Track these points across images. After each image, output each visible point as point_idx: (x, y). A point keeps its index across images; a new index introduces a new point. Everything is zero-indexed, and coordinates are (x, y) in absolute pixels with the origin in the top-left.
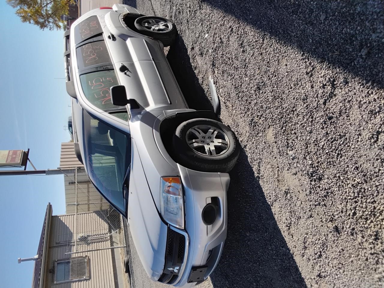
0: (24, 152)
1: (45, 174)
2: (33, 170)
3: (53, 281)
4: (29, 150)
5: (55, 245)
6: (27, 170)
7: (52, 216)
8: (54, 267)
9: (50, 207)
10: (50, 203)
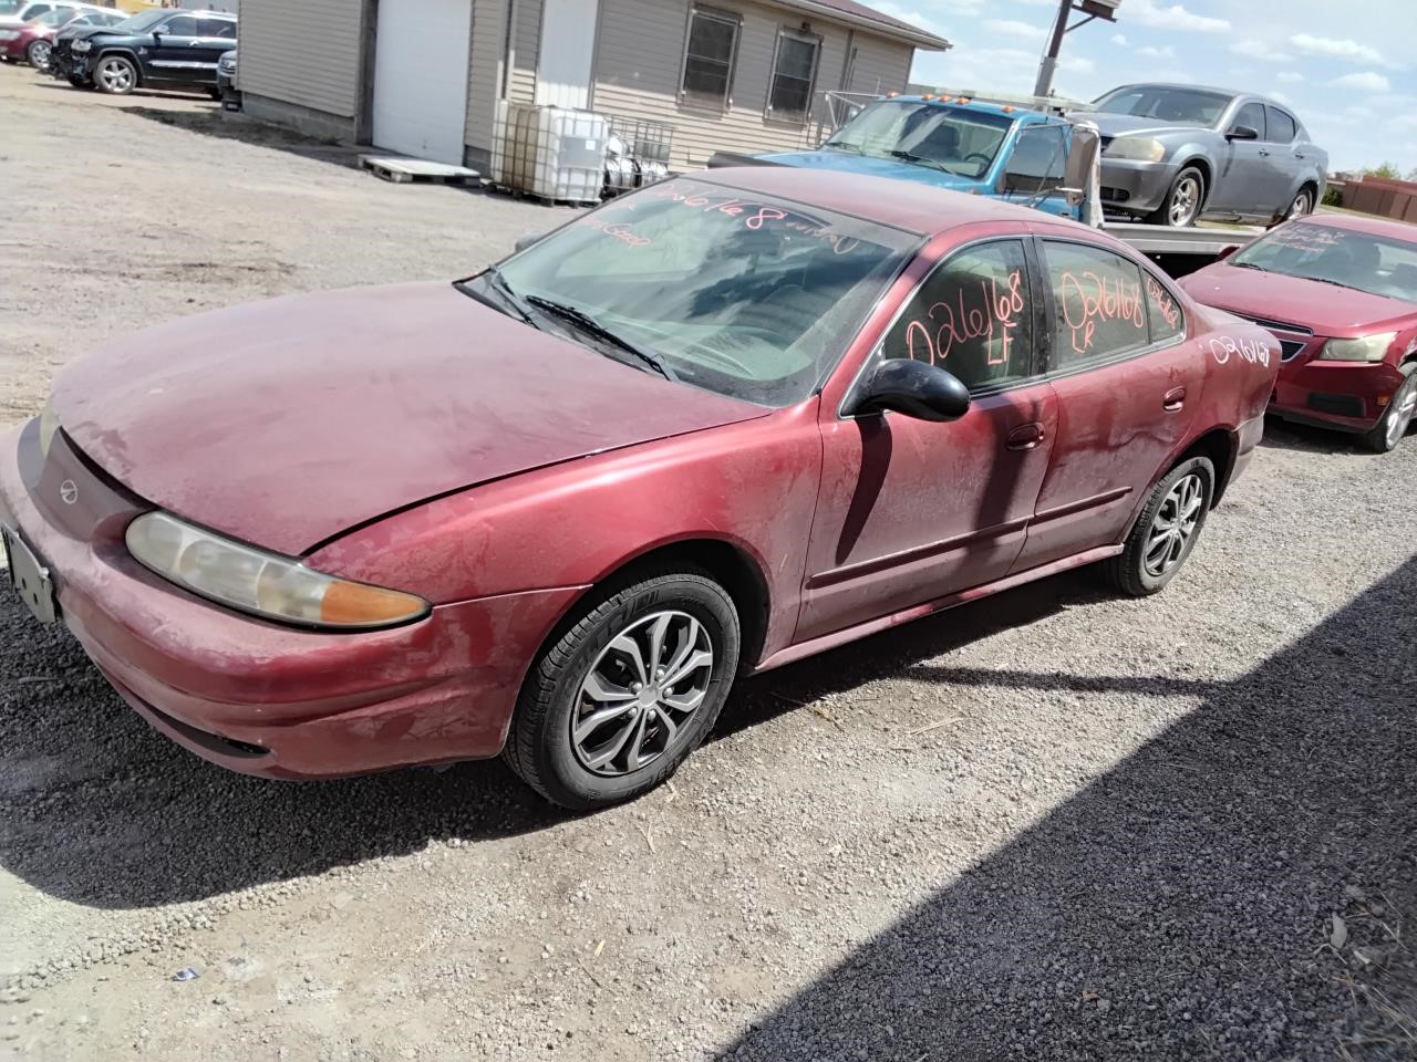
0: (1111, 10)
1: (1047, 54)
2: (1068, 26)
3: (786, 28)
4: (1114, 20)
5: (853, 46)
6: (1072, 11)
7: (913, 48)
8: (813, 35)
9: (938, 45)
10: (950, 47)
